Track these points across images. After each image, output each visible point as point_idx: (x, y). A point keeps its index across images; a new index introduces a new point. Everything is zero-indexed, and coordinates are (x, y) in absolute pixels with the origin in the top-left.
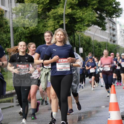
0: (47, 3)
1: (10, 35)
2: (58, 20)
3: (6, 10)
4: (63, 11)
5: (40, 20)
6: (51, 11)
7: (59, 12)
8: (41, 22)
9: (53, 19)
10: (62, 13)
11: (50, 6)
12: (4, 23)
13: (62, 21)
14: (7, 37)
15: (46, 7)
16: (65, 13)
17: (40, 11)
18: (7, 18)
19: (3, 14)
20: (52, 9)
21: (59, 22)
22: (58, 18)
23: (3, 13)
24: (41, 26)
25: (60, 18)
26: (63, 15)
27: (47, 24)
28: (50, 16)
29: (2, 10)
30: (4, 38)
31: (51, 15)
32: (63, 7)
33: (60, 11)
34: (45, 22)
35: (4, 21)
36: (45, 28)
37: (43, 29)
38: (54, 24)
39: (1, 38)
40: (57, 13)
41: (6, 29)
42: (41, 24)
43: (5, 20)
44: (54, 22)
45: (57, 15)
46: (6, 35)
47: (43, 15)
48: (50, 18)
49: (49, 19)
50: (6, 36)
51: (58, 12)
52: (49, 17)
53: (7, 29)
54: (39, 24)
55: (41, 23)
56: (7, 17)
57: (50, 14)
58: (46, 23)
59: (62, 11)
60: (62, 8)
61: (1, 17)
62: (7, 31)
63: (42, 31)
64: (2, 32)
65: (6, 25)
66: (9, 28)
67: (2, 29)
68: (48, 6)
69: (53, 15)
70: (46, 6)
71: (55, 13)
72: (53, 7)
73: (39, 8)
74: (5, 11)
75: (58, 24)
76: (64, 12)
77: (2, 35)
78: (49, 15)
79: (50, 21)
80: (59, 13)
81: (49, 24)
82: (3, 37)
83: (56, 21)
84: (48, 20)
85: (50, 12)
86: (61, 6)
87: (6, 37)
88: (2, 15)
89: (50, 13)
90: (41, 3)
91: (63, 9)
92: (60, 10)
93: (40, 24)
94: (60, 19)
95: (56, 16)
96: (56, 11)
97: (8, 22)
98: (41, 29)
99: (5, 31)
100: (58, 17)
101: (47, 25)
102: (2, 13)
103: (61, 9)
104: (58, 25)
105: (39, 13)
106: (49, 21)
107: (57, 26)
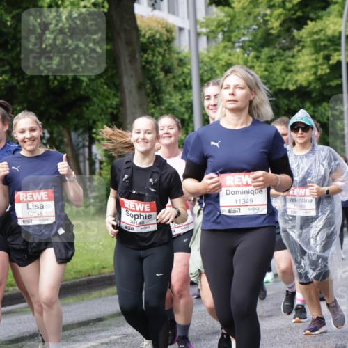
0: (294, 6)
1: (191, 96)
2: (326, 52)
3: (181, 25)
4: (340, 26)
5: (275, 54)
6: (305, 27)
7: (330, 29)
8: (278, 58)
9: (312, 50)
10: (338, 31)
11: (303, 12)
12: (176, 62)
13: (337, 53)
14: (184, 102)
15: (293, 14)
16: (346, 31)
17: (277, 28)
18: (182, 48)
19: (173, 39)
20: (309, 22)
21: (327, 58)
22: (325, 46)
23: (171, 34)
24: (278, 70)
25: (332, 45)
26: (340, 38)
27: (295, 63)
28: (303, 40)
29: (169, 27)
30: (174, 106)
31: (306, 38)
32: (341, 16)
33: (331, 26)
34: (289, 59)
35: (176, 56)
36: (290, 74)
37: (284, 79)
38: (315, 63)
39: (166, 105)
40: (323, 32)
41: (181, 80)
42: (277, 65)
43: (178, 53)
44: (314, 57)
45: (323, 38)
46: (180, 97)
47: (284, 39)
48: (303, 47)
49: (300, 48)
50: (180, 99)
51: (327, 30)
52: (302, 44)
53: (184, 80)
54: (271, 64)
55: (278, 62)
56: (184, 45)
57: (304, 36)
58: (293, 60)
59: (337, 27)
60: (336, 16)
61: (167, 46)
62: (183, 84)
63: (280, 82)
64: (170, 88)
65: (179, 68)
66: (189, 77)
67: (169, 80)
68: (299, 13)
69: (312, 39)
70: (292, 12)
71: (317, 33)
72: (312, 15)
73: (273, 20)
74: (177, 30)
75: (326, 61)
76: (342, 28)
77: (171, 95)
78: (299, 39)
79: (303, 55)
80: (329, 33)
81: (300, 63)
82: (173, 101)
83: (322, 53)
84: (299, 51)
85: (303, 30)
86: (335, 13)
87: (181, 102)
88: (170, 40)
89: (304, 32)
90: (277, 4)
91: (339, 20)
92: (333, 23)
93: (275, 63)
94: (331, 48)
95: (320, 40)
96: (320, 28)
97: (186, 60)
98: (277, 76)
99: (177, 83)
100: (326, 43)
101: (296, 67)
102: (169, 35)
103: (336, 20)
104: (325, 67)
105: (273, 32)
106: (300, 54)
107: (322, 69)
